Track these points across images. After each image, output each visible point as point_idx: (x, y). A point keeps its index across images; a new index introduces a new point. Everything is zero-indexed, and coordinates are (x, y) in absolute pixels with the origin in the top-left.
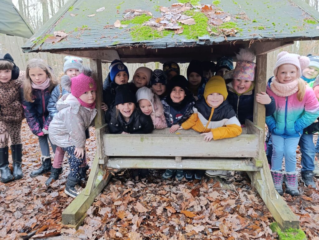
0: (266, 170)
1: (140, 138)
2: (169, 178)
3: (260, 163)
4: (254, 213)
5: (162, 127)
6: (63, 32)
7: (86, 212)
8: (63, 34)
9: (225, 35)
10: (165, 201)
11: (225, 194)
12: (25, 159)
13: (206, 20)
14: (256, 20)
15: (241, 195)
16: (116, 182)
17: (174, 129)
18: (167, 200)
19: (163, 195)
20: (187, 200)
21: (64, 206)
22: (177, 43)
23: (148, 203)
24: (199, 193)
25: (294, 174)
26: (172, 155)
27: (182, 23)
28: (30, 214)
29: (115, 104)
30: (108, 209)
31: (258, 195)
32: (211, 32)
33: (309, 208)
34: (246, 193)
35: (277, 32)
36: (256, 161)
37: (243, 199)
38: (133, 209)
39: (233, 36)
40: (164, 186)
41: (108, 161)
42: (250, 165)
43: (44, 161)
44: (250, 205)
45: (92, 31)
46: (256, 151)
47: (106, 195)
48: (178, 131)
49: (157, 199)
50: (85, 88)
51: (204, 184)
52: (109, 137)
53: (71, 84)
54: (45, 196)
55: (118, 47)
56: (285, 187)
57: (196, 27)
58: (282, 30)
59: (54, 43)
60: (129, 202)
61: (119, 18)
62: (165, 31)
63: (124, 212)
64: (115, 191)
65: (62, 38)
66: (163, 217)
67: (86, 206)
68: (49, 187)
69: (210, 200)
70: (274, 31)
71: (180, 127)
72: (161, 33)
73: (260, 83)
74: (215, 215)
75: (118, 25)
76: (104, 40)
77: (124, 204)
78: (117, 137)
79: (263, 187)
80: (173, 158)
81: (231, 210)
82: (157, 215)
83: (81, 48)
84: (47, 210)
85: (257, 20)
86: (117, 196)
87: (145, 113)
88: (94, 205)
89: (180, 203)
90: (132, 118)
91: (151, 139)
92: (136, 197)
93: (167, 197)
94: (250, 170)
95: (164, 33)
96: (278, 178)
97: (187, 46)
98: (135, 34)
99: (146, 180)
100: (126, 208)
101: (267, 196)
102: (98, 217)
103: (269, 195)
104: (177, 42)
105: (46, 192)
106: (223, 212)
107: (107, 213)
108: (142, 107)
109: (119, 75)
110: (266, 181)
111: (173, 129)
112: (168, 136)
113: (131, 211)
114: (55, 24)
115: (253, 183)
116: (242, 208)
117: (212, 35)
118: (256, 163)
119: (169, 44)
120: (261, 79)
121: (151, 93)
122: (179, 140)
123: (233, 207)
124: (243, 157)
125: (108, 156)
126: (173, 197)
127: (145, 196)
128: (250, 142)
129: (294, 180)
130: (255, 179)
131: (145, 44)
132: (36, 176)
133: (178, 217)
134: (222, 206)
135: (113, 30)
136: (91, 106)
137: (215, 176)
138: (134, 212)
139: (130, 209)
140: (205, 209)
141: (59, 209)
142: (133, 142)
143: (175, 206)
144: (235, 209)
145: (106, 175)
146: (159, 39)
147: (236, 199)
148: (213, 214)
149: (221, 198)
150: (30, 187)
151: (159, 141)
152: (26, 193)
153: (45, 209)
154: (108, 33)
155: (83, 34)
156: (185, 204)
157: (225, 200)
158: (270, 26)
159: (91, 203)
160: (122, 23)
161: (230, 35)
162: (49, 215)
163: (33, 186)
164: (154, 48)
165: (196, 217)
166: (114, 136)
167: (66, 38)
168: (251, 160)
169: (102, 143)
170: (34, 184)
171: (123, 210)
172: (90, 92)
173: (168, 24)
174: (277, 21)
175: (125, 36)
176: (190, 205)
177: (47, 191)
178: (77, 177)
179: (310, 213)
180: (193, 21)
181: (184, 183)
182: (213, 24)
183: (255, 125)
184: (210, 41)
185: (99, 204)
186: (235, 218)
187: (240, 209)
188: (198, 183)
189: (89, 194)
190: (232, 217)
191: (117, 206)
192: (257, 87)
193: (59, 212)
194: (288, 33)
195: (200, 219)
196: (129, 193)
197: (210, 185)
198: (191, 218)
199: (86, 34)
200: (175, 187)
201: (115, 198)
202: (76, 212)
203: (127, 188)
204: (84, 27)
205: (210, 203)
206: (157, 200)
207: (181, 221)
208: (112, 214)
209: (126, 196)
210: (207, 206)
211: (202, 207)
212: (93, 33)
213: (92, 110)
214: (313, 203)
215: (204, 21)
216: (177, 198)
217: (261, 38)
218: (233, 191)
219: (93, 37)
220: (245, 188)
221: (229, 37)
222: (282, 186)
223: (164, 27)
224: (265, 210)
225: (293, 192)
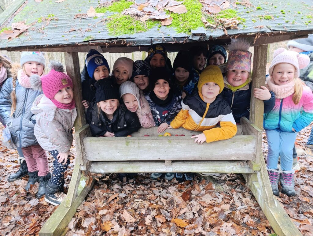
0: (264, 174)
1: (125, 142)
2: (158, 178)
3: (258, 167)
4: (250, 219)
5: (150, 126)
6: (23, 24)
7: (67, 226)
8: (23, 27)
9: (225, 27)
10: (154, 209)
11: (218, 198)
12: (4, 158)
13: (200, 7)
14: (260, 7)
15: (236, 198)
16: (101, 186)
17: (163, 129)
18: (156, 208)
19: (153, 200)
20: (178, 206)
21: (43, 218)
22: (164, 39)
23: (135, 210)
24: (191, 197)
25: (291, 173)
26: (161, 159)
27: (171, 10)
28: (6, 228)
29: (95, 101)
30: (92, 220)
31: (253, 197)
32: (207, 23)
33: (308, 213)
34: (240, 195)
35: (289, 23)
36: (253, 164)
37: (238, 203)
38: (119, 217)
39: (235, 29)
40: (153, 189)
41: (91, 165)
42: (246, 168)
43: (22, 163)
44: (246, 211)
45: (59, 22)
46: (253, 154)
47: (90, 203)
48: (167, 130)
49: (145, 204)
50: (57, 86)
51: (196, 186)
52: (90, 141)
53: (41, 84)
54: (24, 205)
55: (90, 44)
56: (280, 185)
57: (188, 16)
58: (295, 21)
59: (10, 39)
60: (115, 210)
61: (94, 4)
62: (149, 22)
63: (110, 222)
64: (100, 197)
65: (21, 31)
66: (152, 228)
67: (67, 219)
68: (28, 194)
69: (202, 205)
70: (285, 21)
71: (169, 126)
72: (145, 24)
73: (259, 78)
74: (208, 223)
75: (91, 13)
76: (73, 34)
77: (109, 213)
78: (100, 140)
79: (259, 191)
80: (163, 161)
81: (225, 217)
82: (145, 225)
83: (44, 45)
84: (25, 222)
85: (262, 7)
86: (102, 203)
87: (130, 110)
88: (76, 217)
89: (170, 210)
90: (116, 116)
91: (138, 143)
92: (122, 204)
93: (157, 203)
94: (245, 173)
95: (149, 24)
96: (274, 177)
97: (177, 42)
98: (112, 26)
99: (134, 182)
100: (112, 218)
101: (265, 203)
102: (81, 230)
103: (268, 203)
104: (164, 37)
105: (25, 200)
106: (218, 219)
107: (91, 224)
108: (126, 103)
109: (97, 70)
110: (263, 186)
111: (161, 128)
112: (157, 139)
113: (118, 220)
114: (15, 13)
115: (247, 184)
116: (237, 215)
117: (208, 27)
118: (253, 167)
119: (155, 40)
120: (260, 73)
121: (136, 87)
122: (168, 143)
123: (227, 213)
124: (238, 159)
125: (90, 161)
126: (163, 202)
127: (133, 202)
128: (247, 144)
129: (290, 179)
130: (250, 180)
131: (124, 40)
132: (14, 180)
133: (169, 226)
134: (215, 212)
135: (85, 20)
136: (70, 106)
137: (207, 176)
138: (121, 221)
139: (116, 218)
140: (198, 216)
141: (38, 222)
142: (117, 146)
143: (165, 214)
144: (230, 216)
145: (89, 181)
146: (142, 32)
147: (230, 204)
148: (206, 222)
149: (214, 202)
150: (7, 194)
151: (146, 145)
152: (2, 203)
153: (23, 222)
154: (79, 25)
155: (48, 27)
156: (175, 211)
157: (218, 205)
158: (279, 15)
159: (73, 215)
160: (97, 10)
161: (230, 27)
162: (27, 229)
163: (11, 193)
164: (136, 45)
165: (188, 227)
166: (96, 140)
167: (26, 32)
168: (247, 162)
169: (83, 148)
170: (12, 190)
171: (108, 220)
172: (64, 90)
173: (153, 12)
174: (286, 8)
175: (100, 28)
176: (182, 212)
177: (25, 198)
178: (58, 184)
179: (309, 218)
180: (184, 9)
181: (174, 185)
182: (208, 11)
183: (252, 123)
184: (206, 35)
185: (82, 215)
186: (230, 228)
187: (235, 216)
188: (189, 184)
189: (70, 206)
190: (227, 226)
191: (103, 215)
192: (256, 82)
193: (38, 226)
194: (303, 25)
195: (193, 229)
196: (115, 199)
197: (202, 186)
198: (183, 228)
199: (51, 26)
200: (165, 189)
201: (100, 206)
202: (55, 230)
203: (113, 194)
204: (50, 16)
205: (203, 208)
206: (145, 206)
207: (172, 232)
208: (96, 226)
209: (112, 202)
210: (200, 212)
211: (194, 214)
212: (60, 24)
213: (72, 110)
214: (311, 205)
215: (197, 8)
216: (167, 203)
217: (270, 31)
218: (227, 193)
219: (61, 30)
220: (239, 188)
221: (229, 30)
222: (277, 186)
223: (149, 17)
224: (262, 216)
225: (290, 192)
